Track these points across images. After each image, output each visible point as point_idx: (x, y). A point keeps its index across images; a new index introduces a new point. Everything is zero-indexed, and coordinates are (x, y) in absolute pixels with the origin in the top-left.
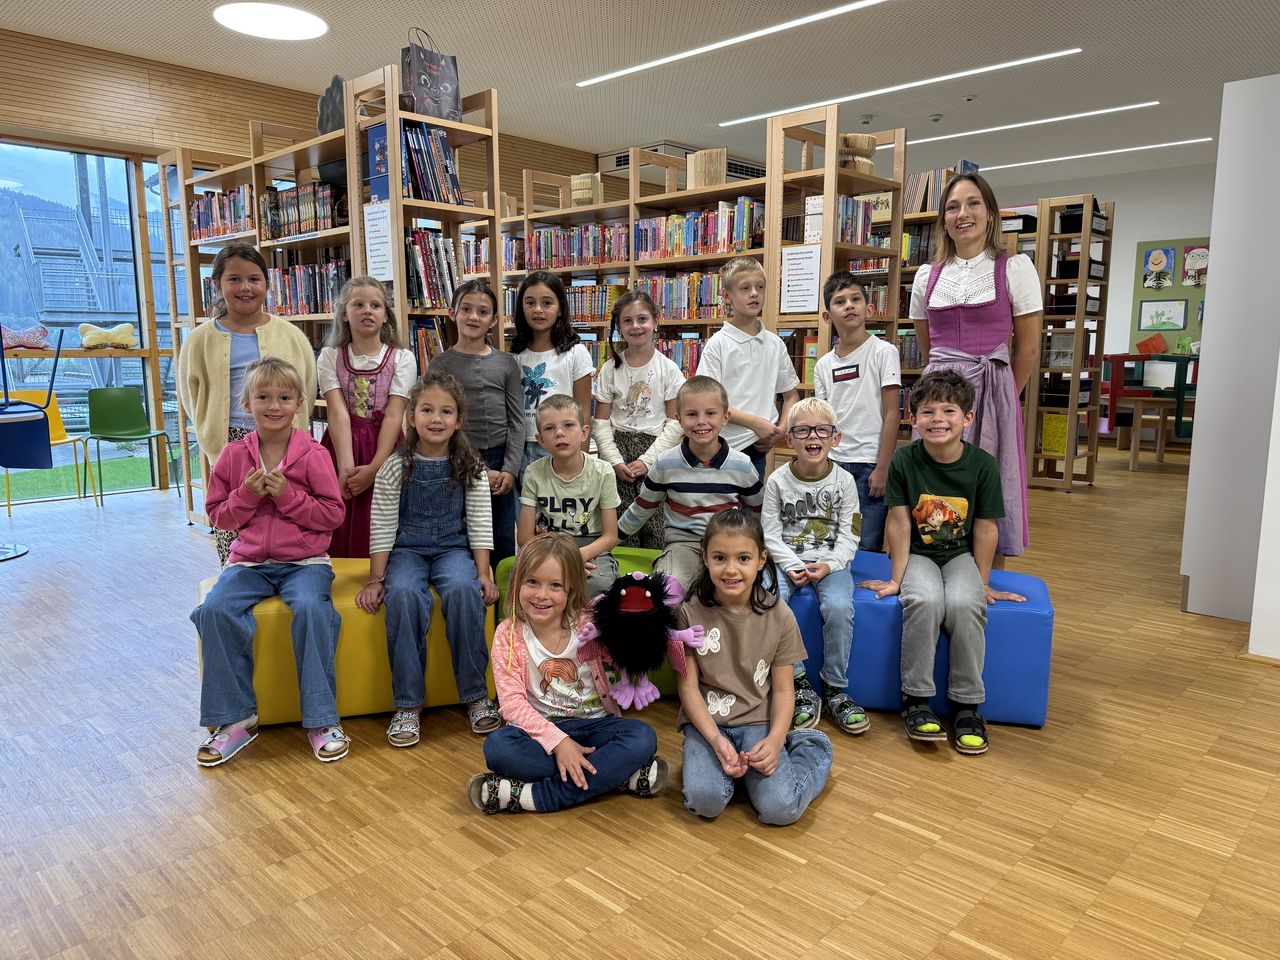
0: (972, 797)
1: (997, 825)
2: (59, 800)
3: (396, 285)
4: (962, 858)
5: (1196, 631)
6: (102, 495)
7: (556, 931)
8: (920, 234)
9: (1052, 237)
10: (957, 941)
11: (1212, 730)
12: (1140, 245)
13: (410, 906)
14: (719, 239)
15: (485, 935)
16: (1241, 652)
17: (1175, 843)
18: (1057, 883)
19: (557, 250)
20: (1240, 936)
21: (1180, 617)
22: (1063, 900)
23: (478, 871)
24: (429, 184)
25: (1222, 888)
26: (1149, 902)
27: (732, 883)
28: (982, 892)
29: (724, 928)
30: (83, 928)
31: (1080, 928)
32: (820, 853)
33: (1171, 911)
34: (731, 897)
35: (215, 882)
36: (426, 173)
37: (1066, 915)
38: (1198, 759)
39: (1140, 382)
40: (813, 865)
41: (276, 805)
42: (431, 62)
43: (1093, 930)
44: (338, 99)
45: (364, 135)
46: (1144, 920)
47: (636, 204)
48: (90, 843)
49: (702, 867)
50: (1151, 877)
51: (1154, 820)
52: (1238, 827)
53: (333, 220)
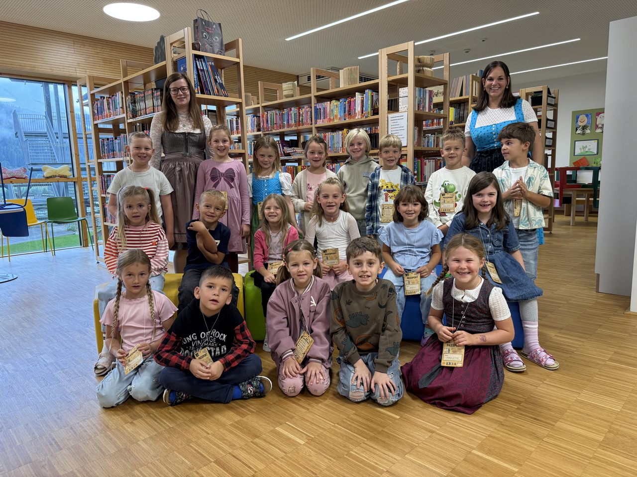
2: (23, 395)
5: (604, 301)
6: (54, 251)
7: (269, 454)
8: (459, 108)
10: (476, 455)
11: (610, 349)
12: (574, 113)
13: (196, 443)
14: (356, 111)
15: (234, 456)
16: (627, 311)
17: (590, 404)
18: (528, 425)
19: (276, 121)
20: (624, 450)
21: (595, 295)
22: (531, 434)
23: (231, 425)
24: (208, 87)
25: (615, 426)
26: (576, 434)
28: (490, 431)
29: (356, 451)
30: (31, 455)
31: (540, 447)
32: (405, 413)
33: (588, 438)
34: (360, 435)
35: (98, 432)
36: (207, 81)
37: (533, 441)
38: (603, 363)
39: (575, 181)
40: (403, 419)
42: (208, 26)
43: (547, 448)
44: (163, 47)
45: (175, 64)
46: (573, 443)
47: (314, 96)
48: (37, 415)
49: (345, 421)
50: (578, 422)
51: (580, 393)
52: (623, 396)
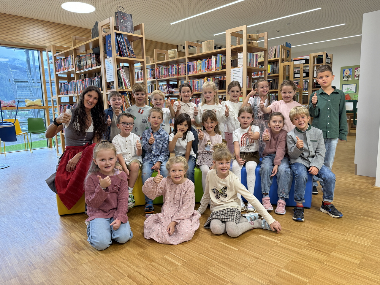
0: (289, 230)
1: (297, 238)
2: (13, 236)
3: (115, 82)
4: (285, 248)
5: (360, 180)
6: (32, 150)
7: (160, 271)
8: (274, 65)
9: (314, 65)
10: (283, 272)
12: (341, 68)
13: (116, 265)
14: (212, 67)
15: (139, 273)
16: (373, 186)
18: (315, 254)
19: (165, 72)
20: (372, 269)
21: (355, 176)
22: (317, 259)
23: (137, 254)
24: (124, 52)
25: (366, 255)
27: (215, 256)
28: (292, 257)
29: (212, 270)
30: (18, 272)
31: (322, 268)
32: (242, 247)
33: (350, 262)
34: (214, 260)
35: (58, 259)
36: (123, 49)
37: (317, 264)
38: (359, 217)
40: (239, 250)
41: (78, 236)
42: (124, 16)
43: (326, 268)
44: (97, 28)
45: (104, 38)
46: (342, 265)
47: (187, 58)
48: (22, 248)
49: (206, 252)
51: (345, 235)
52: (371, 237)
53: (96, 64)
